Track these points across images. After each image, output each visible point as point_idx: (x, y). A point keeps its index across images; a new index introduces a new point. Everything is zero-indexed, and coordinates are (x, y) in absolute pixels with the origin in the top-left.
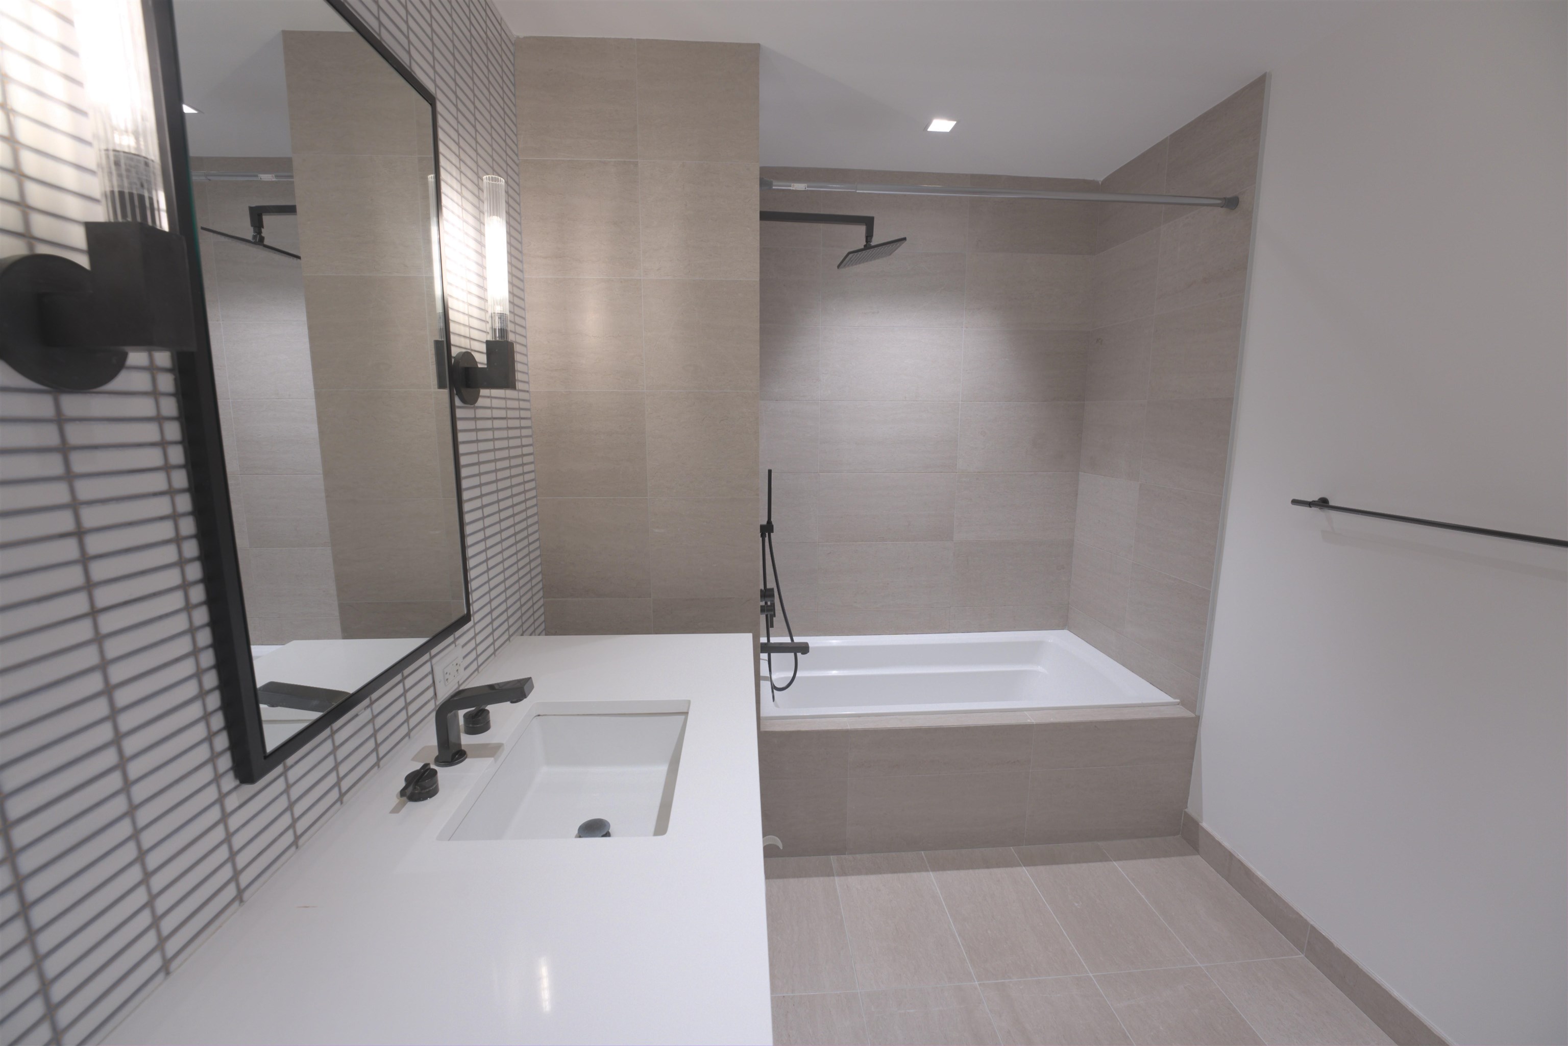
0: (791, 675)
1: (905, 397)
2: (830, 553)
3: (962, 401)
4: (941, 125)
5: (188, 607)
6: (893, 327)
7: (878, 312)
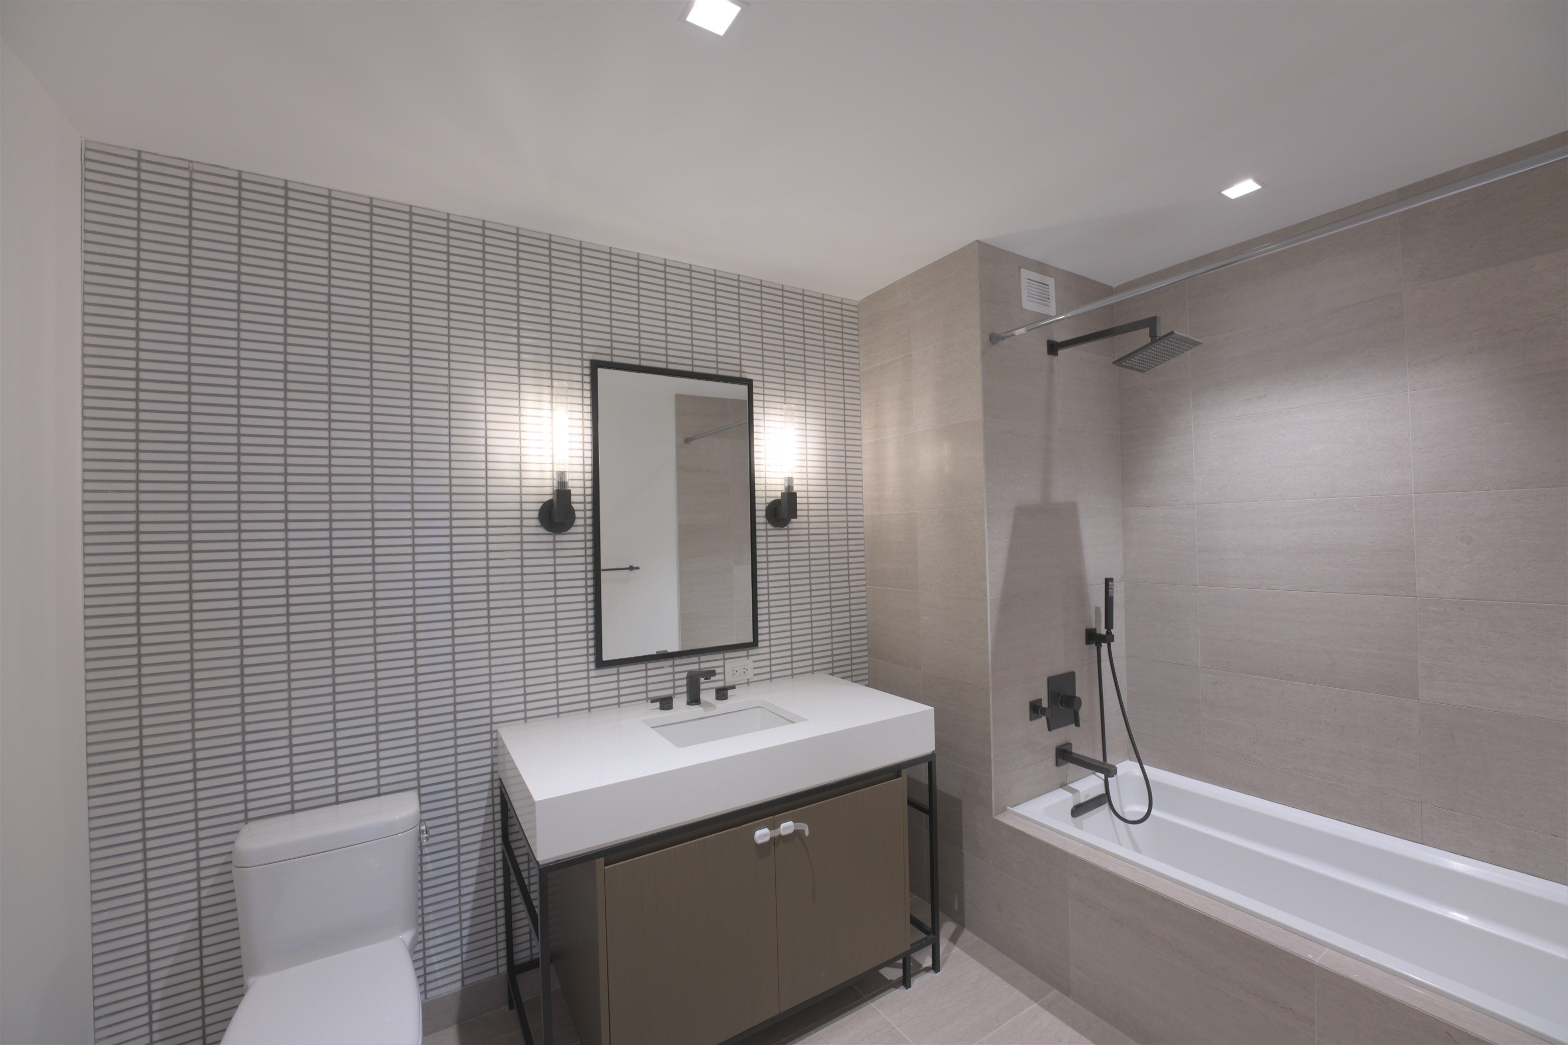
0: (1145, 810)
1: (1315, 494)
2: (1217, 682)
3: (1415, 493)
4: (1245, 187)
5: (587, 602)
6: (1289, 408)
7: (1266, 395)
